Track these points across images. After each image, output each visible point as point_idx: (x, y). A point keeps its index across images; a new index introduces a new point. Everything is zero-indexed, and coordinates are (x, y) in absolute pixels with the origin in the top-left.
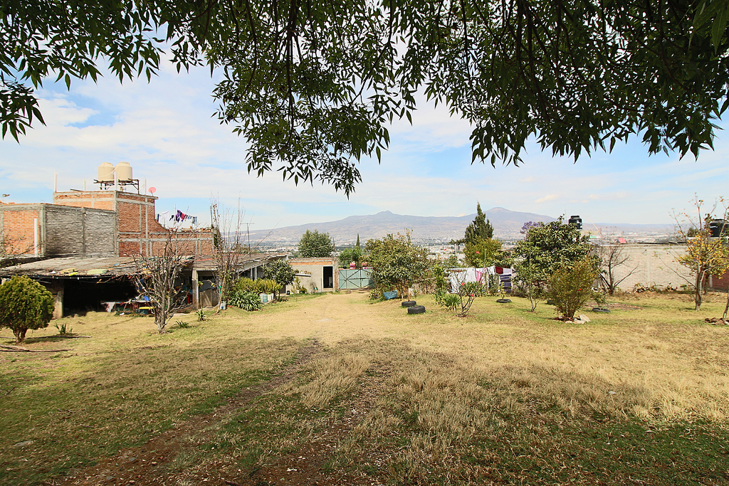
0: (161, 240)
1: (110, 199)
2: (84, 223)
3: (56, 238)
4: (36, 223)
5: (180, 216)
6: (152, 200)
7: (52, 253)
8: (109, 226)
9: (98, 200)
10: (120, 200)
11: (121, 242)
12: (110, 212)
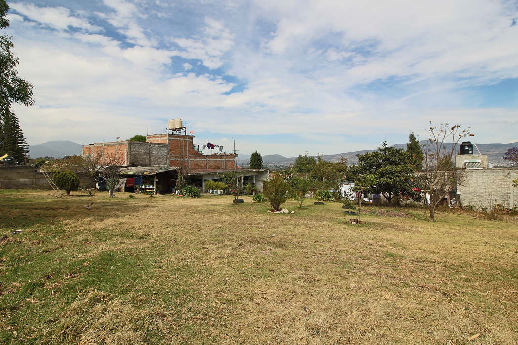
0: (197, 159)
1: (166, 138)
2: (150, 150)
3: (135, 157)
4: (125, 150)
5: (211, 146)
6: (191, 138)
7: (133, 164)
8: (164, 152)
9: (162, 139)
10: (170, 138)
11: (171, 160)
12: (164, 145)
